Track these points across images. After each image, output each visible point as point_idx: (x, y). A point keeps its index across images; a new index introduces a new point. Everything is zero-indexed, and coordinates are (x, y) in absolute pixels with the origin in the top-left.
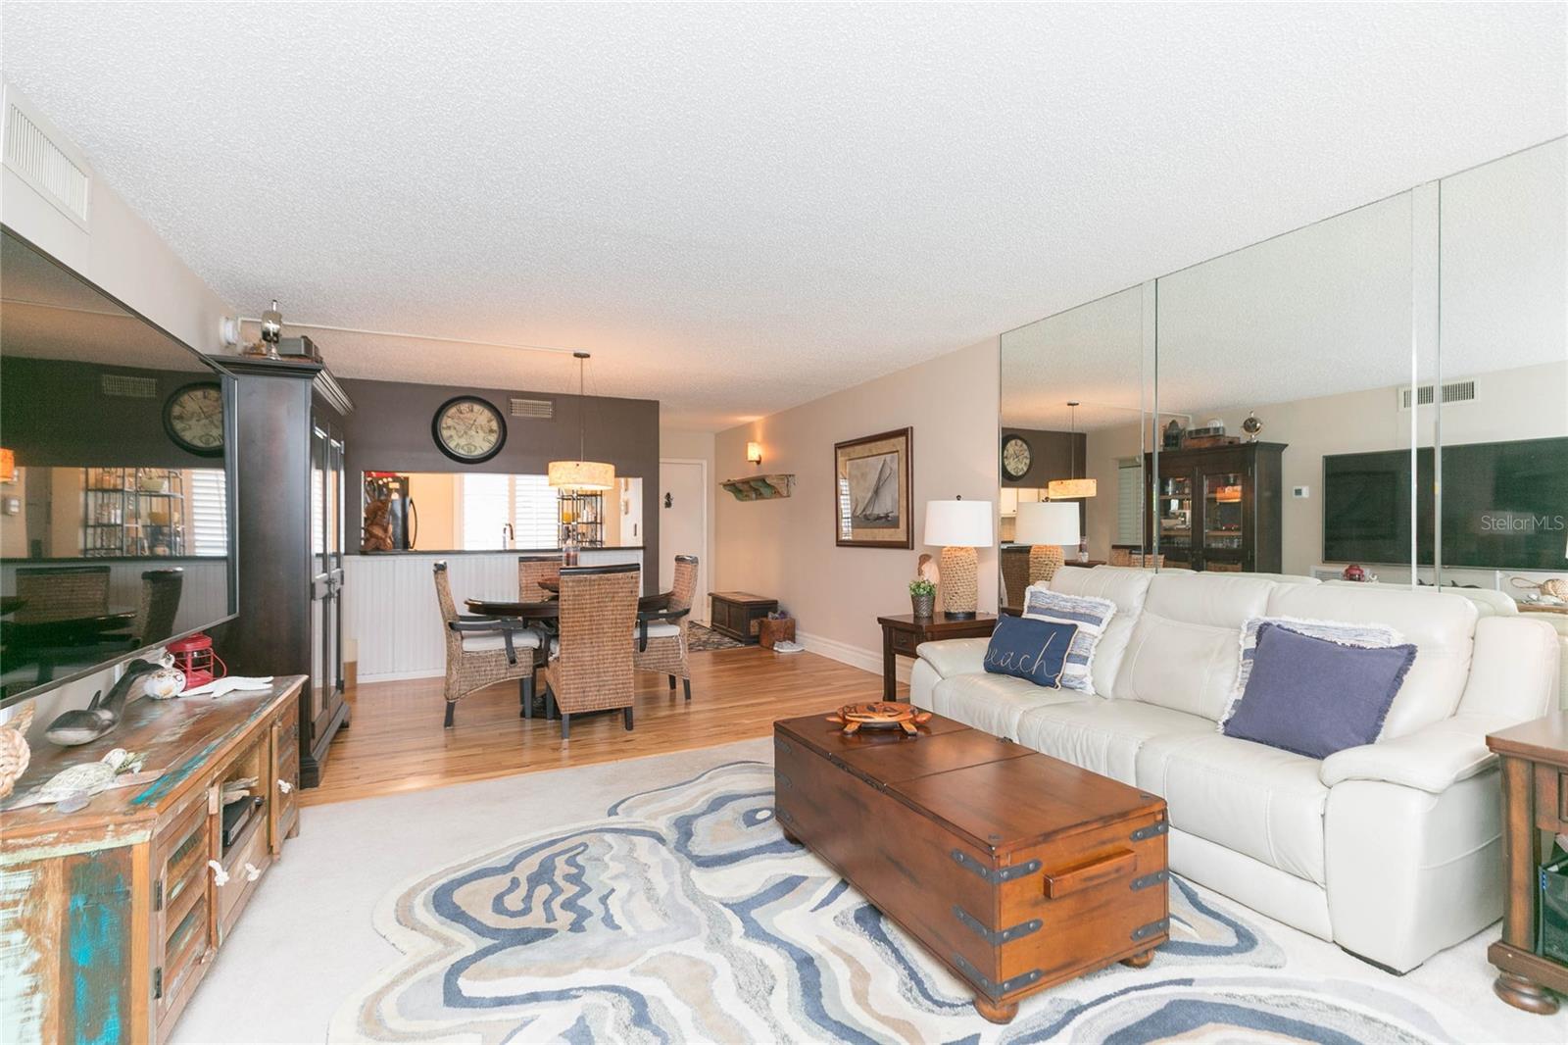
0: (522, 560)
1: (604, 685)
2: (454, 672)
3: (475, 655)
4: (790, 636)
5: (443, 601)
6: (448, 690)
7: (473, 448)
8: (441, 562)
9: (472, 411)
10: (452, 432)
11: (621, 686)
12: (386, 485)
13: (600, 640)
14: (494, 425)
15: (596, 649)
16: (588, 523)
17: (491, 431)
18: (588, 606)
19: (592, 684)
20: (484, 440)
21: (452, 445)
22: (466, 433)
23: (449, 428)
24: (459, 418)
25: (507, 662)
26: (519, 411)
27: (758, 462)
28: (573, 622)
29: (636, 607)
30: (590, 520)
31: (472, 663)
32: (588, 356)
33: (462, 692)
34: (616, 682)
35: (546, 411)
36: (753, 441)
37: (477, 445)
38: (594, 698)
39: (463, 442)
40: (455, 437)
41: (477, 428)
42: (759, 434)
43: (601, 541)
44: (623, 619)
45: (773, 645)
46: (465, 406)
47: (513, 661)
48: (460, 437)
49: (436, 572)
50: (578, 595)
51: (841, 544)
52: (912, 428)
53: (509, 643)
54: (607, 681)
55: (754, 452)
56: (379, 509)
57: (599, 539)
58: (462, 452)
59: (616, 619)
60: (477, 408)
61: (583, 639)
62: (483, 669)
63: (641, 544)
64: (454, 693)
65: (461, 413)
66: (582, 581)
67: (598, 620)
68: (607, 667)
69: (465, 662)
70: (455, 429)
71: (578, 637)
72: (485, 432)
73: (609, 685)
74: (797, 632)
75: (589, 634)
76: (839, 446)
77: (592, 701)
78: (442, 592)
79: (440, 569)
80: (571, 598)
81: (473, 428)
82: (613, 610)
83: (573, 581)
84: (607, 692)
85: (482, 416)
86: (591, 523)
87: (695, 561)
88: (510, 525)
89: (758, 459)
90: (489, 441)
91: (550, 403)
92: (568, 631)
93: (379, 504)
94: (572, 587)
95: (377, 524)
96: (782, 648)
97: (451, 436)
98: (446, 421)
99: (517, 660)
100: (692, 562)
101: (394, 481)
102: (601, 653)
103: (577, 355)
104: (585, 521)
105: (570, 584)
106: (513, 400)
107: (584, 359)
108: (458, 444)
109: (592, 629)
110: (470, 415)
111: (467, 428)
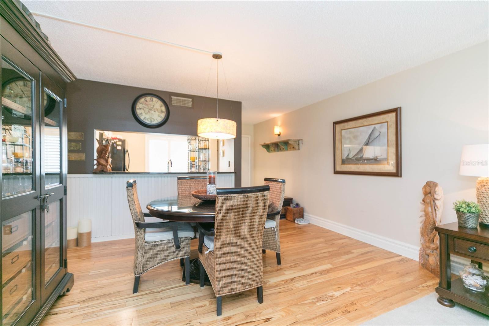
0: (179, 178)
1: (245, 273)
2: (139, 256)
3: (153, 243)
4: (301, 216)
5: (132, 208)
6: (135, 267)
7: (153, 120)
8: (131, 181)
9: (152, 101)
10: (142, 111)
11: (256, 272)
12: (115, 143)
13: (243, 240)
14: (164, 109)
15: (239, 247)
16: (203, 161)
17: (162, 112)
18: (236, 217)
19: (237, 273)
20: (158, 116)
21: (142, 118)
22: (149, 112)
23: (141, 109)
24: (146, 104)
25: (174, 247)
26: (176, 101)
27: (279, 135)
28: (225, 228)
29: (266, 216)
30: (204, 160)
31: (152, 249)
33: (145, 269)
34: (252, 269)
35: (188, 103)
36: (277, 125)
37: (155, 119)
38: (239, 283)
39: (147, 116)
40: (144, 114)
41: (154, 110)
42: (279, 123)
43: (209, 169)
44: (258, 225)
45: (295, 220)
46: (148, 98)
47: (178, 247)
48: (146, 114)
49: (127, 188)
50: (230, 209)
51: (336, 172)
52: (400, 108)
53: (175, 235)
54: (247, 269)
55: (277, 130)
56: (103, 150)
57: (207, 168)
58: (147, 122)
59: (253, 225)
60: (155, 99)
61: (230, 240)
62: (159, 252)
63: (233, 171)
64: (139, 270)
65: (147, 101)
66: (232, 199)
67: (242, 226)
68: (247, 259)
69: (147, 248)
70: (143, 109)
71: (228, 239)
72: (159, 112)
73: (248, 272)
74: (305, 214)
75: (235, 236)
76: (335, 123)
77: (237, 285)
78: (131, 201)
79: (130, 186)
80: (224, 212)
81: (153, 109)
82: (251, 219)
83: (226, 199)
84: (247, 278)
85: (157, 104)
86: (205, 161)
87: (284, 182)
88: (171, 160)
89: (279, 134)
90: (161, 117)
91: (191, 99)
92: (221, 235)
93: (104, 147)
94: (226, 203)
95: (103, 158)
96: (300, 222)
97: (141, 113)
98: (139, 105)
99: (181, 246)
100: (282, 182)
101: (119, 141)
102: (243, 249)
104: (201, 160)
105: (224, 201)
106: (172, 97)
108: (145, 118)
109: (237, 233)
110: (151, 103)
111: (150, 109)
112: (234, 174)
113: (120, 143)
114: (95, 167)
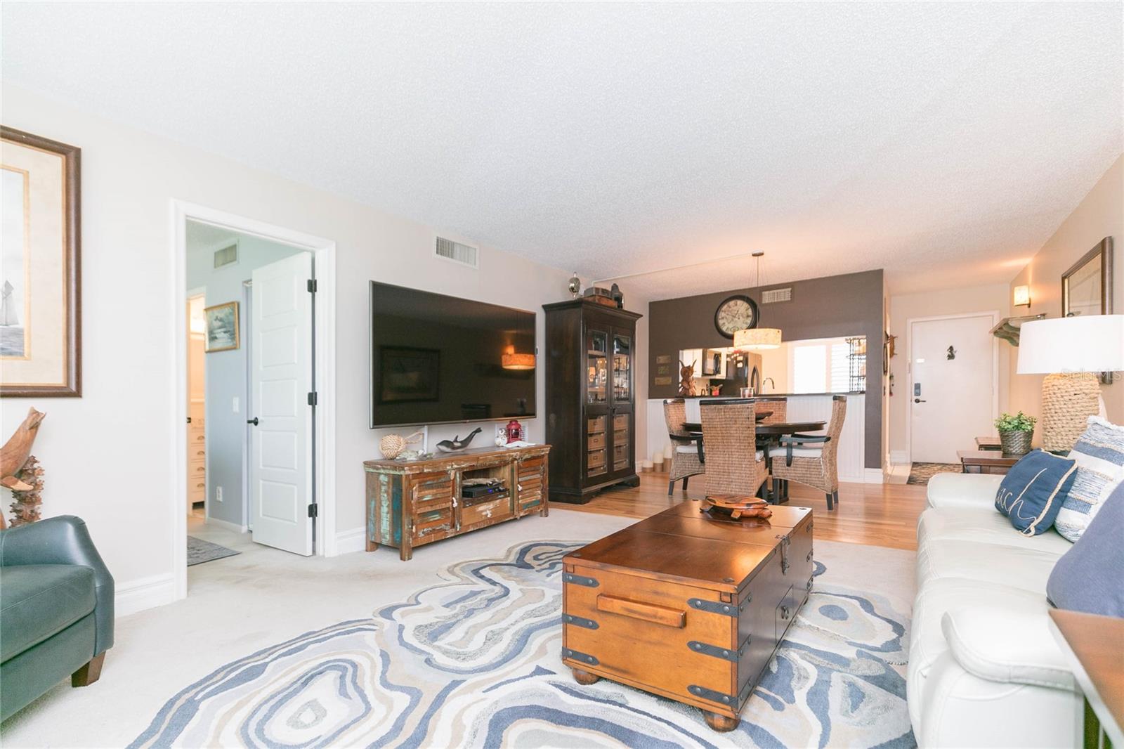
7: (737, 329)
9: (736, 305)
10: (724, 321)
14: (750, 312)
17: (748, 316)
20: (743, 323)
21: (723, 327)
22: (732, 319)
23: (723, 318)
24: (728, 311)
26: (767, 297)
27: (1029, 305)
32: (762, 254)
35: (785, 295)
37: (739, 327)
39: (731, 326)
40: (726, 323)
41: (739, 316)
42: (1030, 276)
46: (732, 303)
48: (729, 323)
55: (1021, 296)
56: (686, 371)
58: (730, 333)
60: (740, 302)
65: (730, 307)
70: (727, 318)
72: (744, 318)
76: (1064, 277)
81: (737, 316)
85: (743, 307)
89: (1028, 302)
90: (746, 323)
91: (790, 289)
93: (686, 369)
97: (724, 323)
98: (722, 313)
103: (754, 255)
106: (763, 292)
107: (759, 257)
108: (728, 328)
110: (735, 308)
111: (733, 316)
112: (863, 397)
113: (741, 358)
114: (680, 390)
